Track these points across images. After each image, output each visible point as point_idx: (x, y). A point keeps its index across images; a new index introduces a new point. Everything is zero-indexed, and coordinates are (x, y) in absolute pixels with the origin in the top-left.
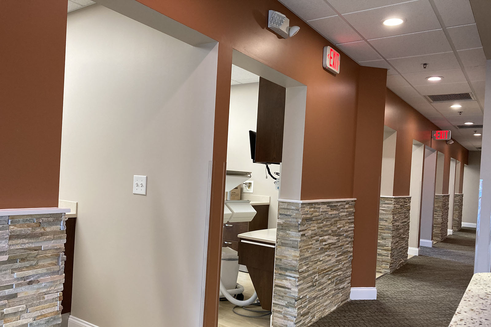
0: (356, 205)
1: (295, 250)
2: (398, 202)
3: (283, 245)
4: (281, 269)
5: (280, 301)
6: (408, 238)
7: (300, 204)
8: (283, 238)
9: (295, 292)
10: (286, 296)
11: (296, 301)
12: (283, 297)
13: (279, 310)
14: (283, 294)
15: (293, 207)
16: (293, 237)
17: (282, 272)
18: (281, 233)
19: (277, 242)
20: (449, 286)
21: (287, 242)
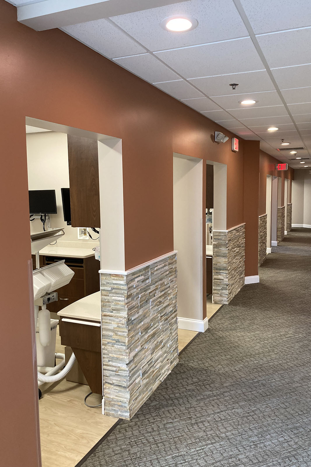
0: (246, 227)
1: (225, 258)
2: (261, 219)
3: (217, 256)
4: (217, 269)
5: (217, 287)
6: (266, 242)
7: (227, 233)
8: (217, 252)
9: (226, 281)
10: (221, 284)
11: (227, 286)
12: (219, 285)
13: (217, 292)
14: (219, 283)
15: (222, 234)
16: (223, 251)
17: (218, 271)
18: (216, 250)
19: (214, 255)
20: (296, 270)
21: (219, 254)
